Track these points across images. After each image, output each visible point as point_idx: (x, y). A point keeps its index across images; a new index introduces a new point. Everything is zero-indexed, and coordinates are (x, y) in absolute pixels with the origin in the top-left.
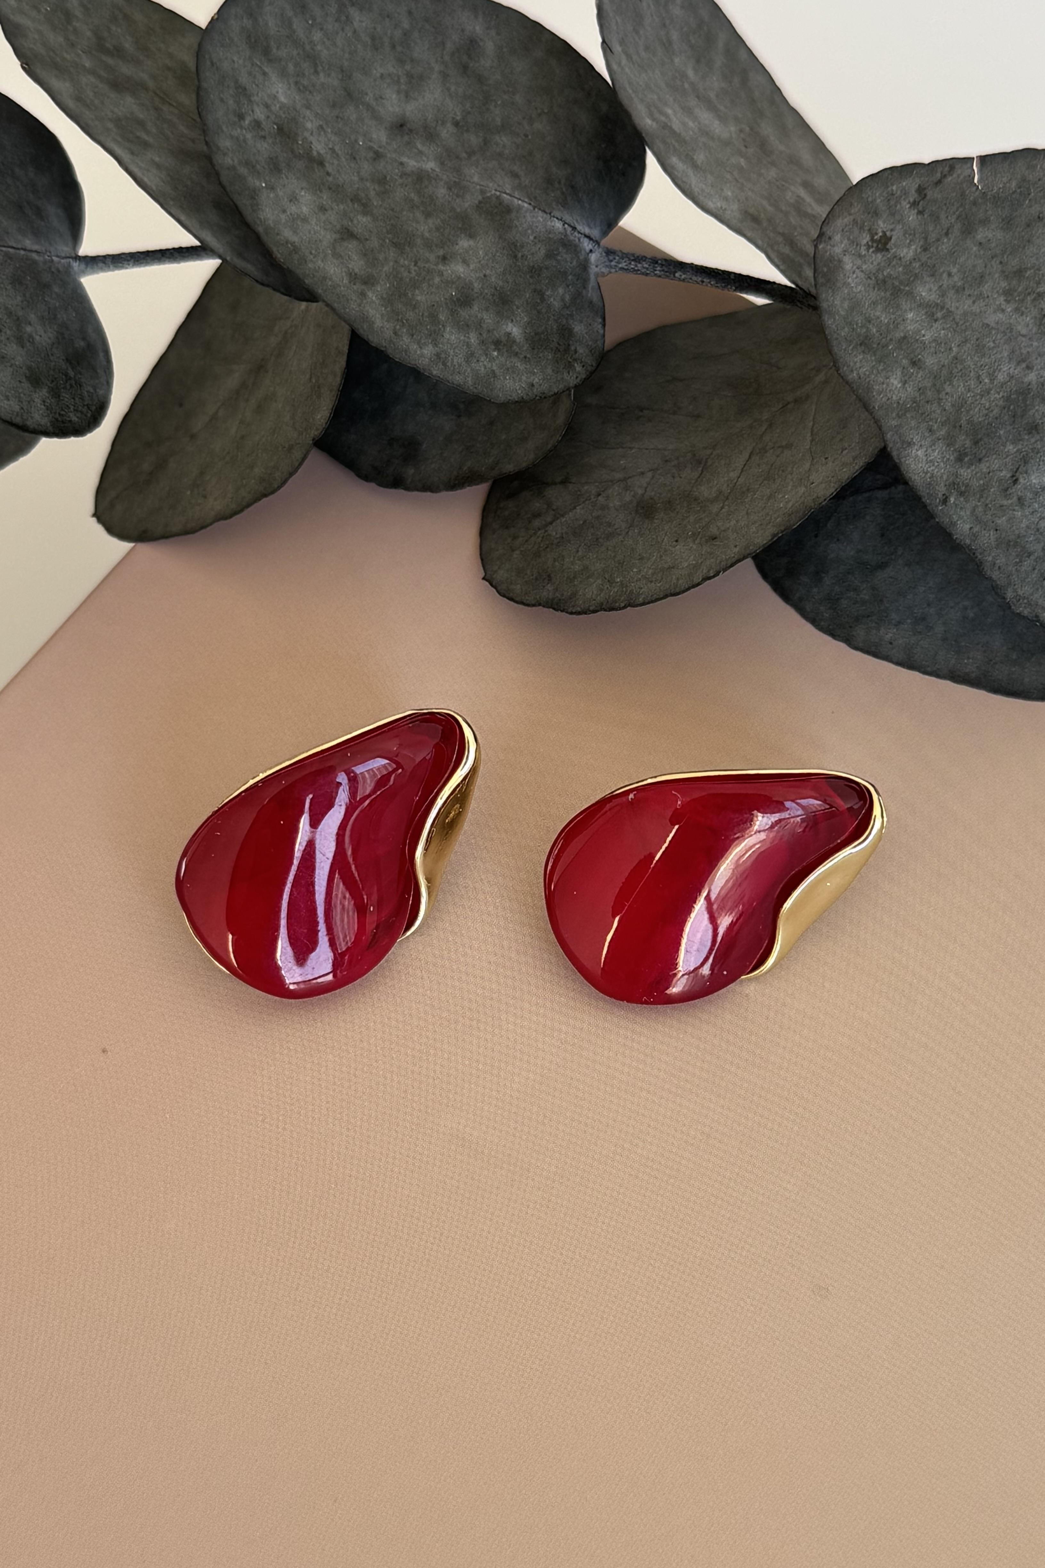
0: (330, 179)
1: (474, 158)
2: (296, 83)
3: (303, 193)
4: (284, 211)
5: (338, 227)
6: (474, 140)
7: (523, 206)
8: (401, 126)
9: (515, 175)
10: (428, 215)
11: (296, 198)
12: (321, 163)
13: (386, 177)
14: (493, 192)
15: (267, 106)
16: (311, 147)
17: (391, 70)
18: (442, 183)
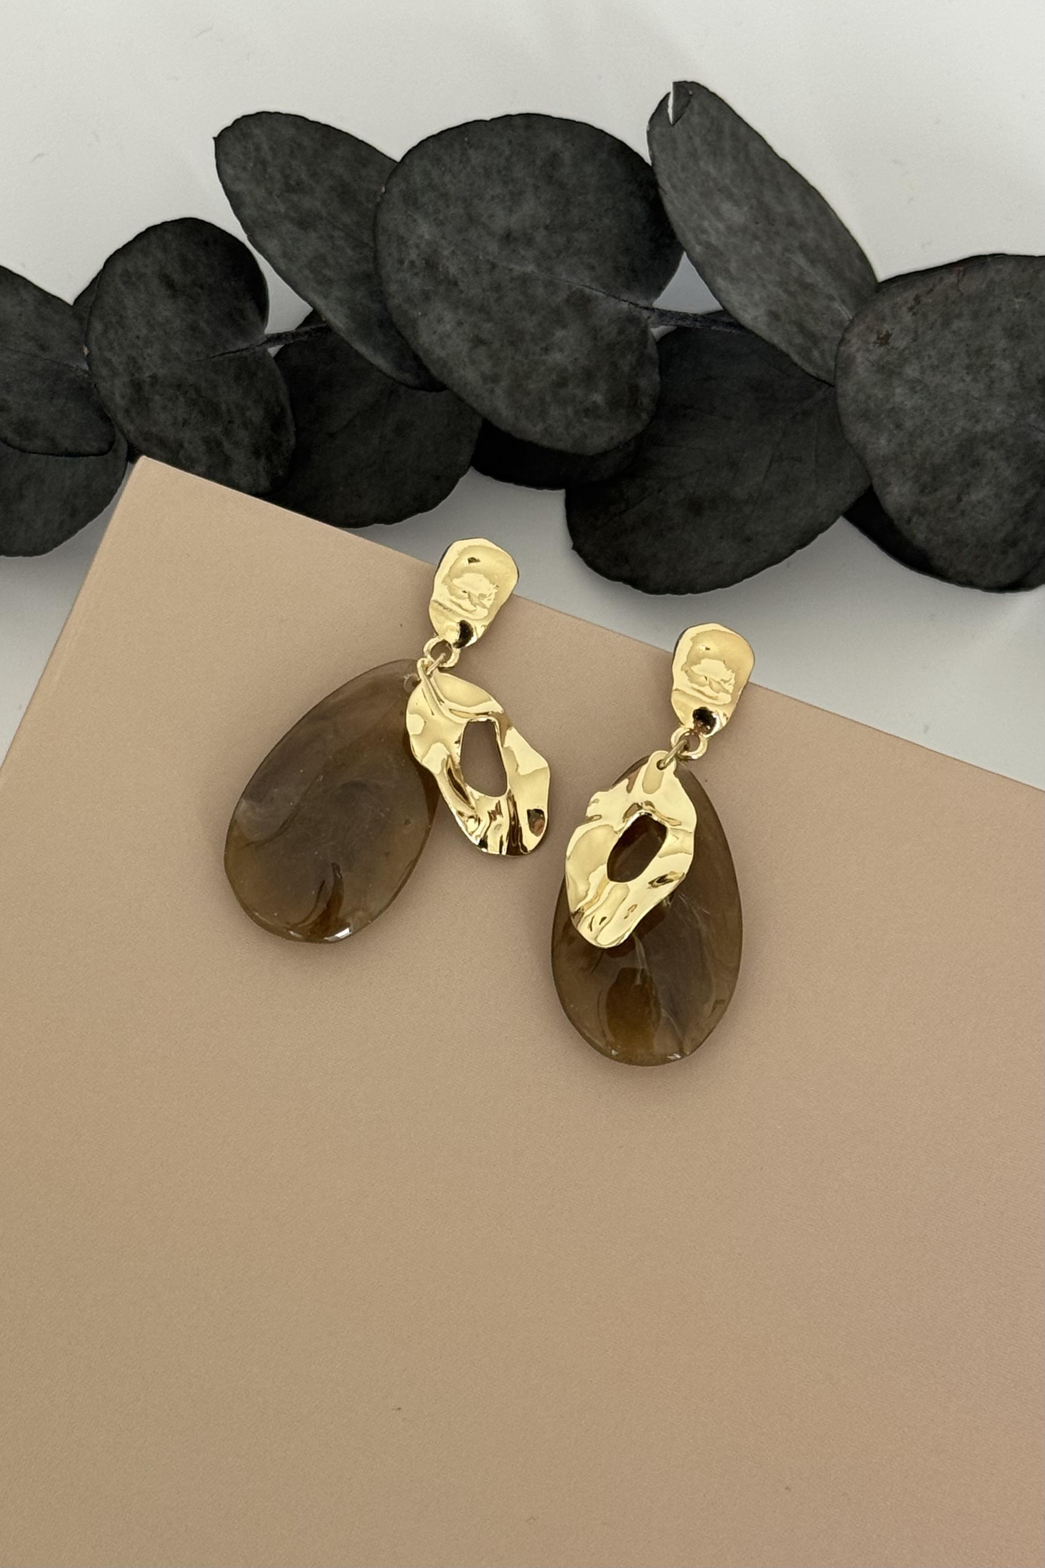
0: (463, 296)
1: (561, 257)
2: (435, 220)
3: (446, 313)
4: (435, 332)
5: (471, 335)
6: (560, 240)
7: (600, 296)
8: (508, 236)
9: (593, 268)
10: (532, 312)
11: (442, 319)
12: (456, 284)
13: (500, 284)
14: (577, 287)
15: (417, 246)
16: (448, 271)
17: (498, 191)
18: (540, 283)
